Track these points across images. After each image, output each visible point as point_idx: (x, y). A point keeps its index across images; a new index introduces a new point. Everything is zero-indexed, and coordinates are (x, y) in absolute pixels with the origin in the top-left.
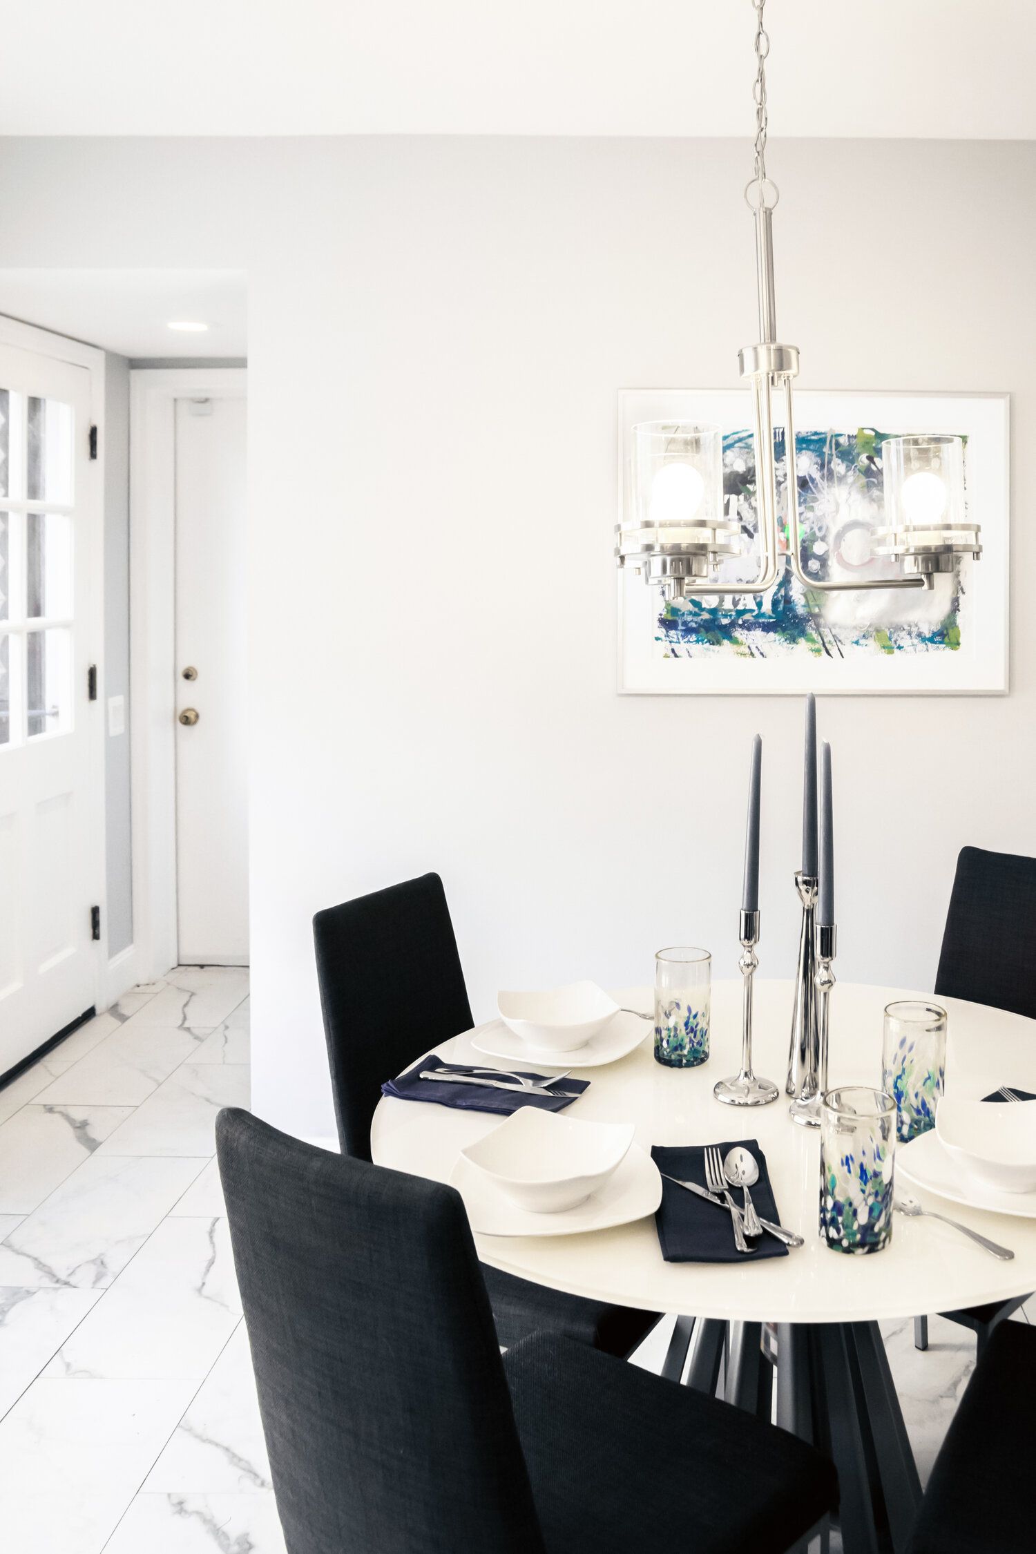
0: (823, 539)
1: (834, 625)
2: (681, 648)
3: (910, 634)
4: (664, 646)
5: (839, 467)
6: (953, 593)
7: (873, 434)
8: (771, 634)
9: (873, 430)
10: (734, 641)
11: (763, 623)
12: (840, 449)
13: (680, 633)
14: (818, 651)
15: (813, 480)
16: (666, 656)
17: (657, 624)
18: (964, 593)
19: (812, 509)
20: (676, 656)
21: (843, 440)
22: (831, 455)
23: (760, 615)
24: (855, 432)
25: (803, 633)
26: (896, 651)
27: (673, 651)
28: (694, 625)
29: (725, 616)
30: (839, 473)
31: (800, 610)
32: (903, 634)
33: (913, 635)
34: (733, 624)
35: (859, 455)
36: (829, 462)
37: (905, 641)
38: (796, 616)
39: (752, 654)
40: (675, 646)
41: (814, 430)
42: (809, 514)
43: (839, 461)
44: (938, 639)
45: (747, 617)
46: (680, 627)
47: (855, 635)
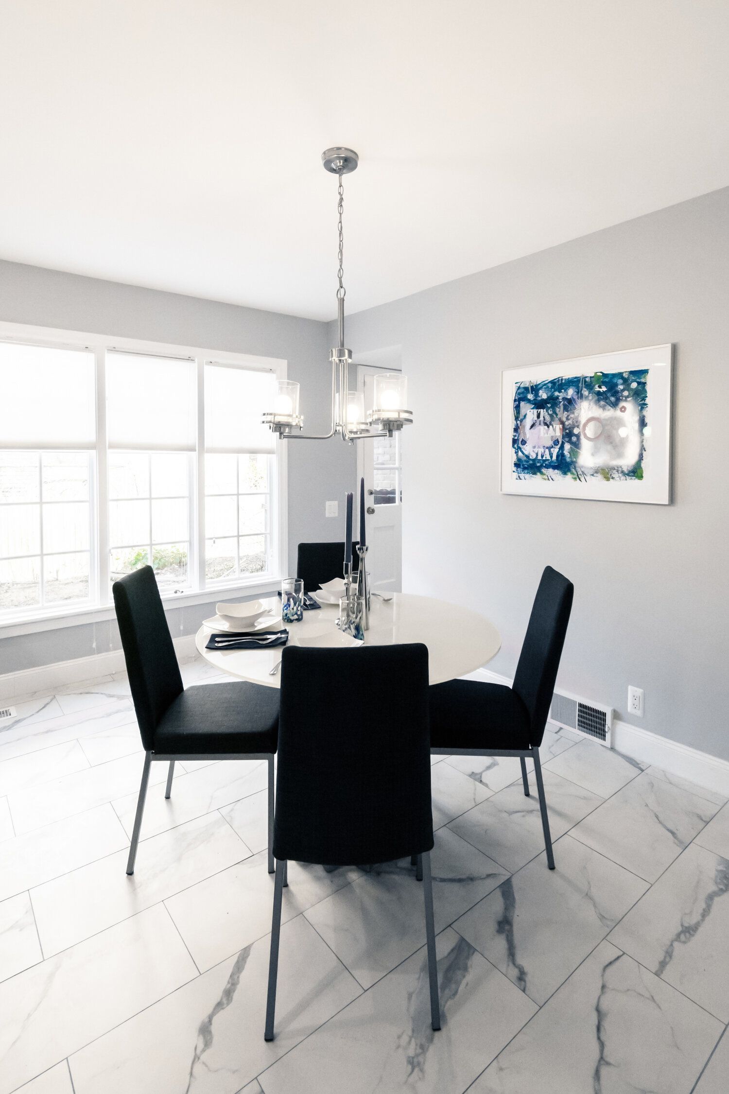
0: (578, 427)
1: (582, 467)
2: (522, 476)
3: (618, 471)
4: (515, 475)
5: (585, 392)
6: (640, 451)
7: (601, 374)
8: (556, 470)
9: (601, 372)
10: (542, 473)
11: (553, 465)
12: (586, 384)
13: (521, 469)
14: (575, 479)
15: (574, 400)
16: (517, 479)
17: (513, 465)
18: (645, 451)
19: (573, 413)
20: (520, 479)
21: (587, 379)
22: (582, 387)
23: (552, 462)
24: (593, 375)
25: (569, 470)
26: (611, 480)
27: (519, 476)
28: (526, 466)
29: (538, 462)
30: (585, 395)
31: (568, 460)
32: (614, 471)
33: (620, 472)
34: (541, 466)
35: (594, 386)
36: (581, 391)
37: (616, 475)
38: (566, 462)
39: (549, 479)
40: (520, 475)
41: (575, 376)
42: (572, 416)
43: (586, 389)
44: (632, 474)
45: (547, 463)
46: (522, 467)
47: (591, 472)
